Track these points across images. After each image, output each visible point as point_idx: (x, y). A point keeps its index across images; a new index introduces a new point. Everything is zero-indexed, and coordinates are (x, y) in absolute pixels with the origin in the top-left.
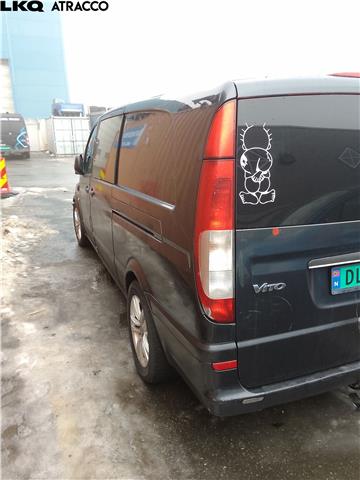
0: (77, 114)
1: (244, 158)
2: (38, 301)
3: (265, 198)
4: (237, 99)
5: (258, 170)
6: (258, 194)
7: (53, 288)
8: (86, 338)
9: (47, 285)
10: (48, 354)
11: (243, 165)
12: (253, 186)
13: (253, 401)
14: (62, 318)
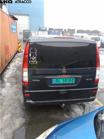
0: (45, 30)
1: (30, 54)
2: (13, 79)
3: (35, 63)
4: (30, 43)
5: (33, 57)
6: (33, 62)
7: (19, 76)
8: (19, 88)
9: (18, 75)
10: (9, 90)
11: (30, 56)
12: (32, 60)
13: (32, 103)
14: (16, 83)
